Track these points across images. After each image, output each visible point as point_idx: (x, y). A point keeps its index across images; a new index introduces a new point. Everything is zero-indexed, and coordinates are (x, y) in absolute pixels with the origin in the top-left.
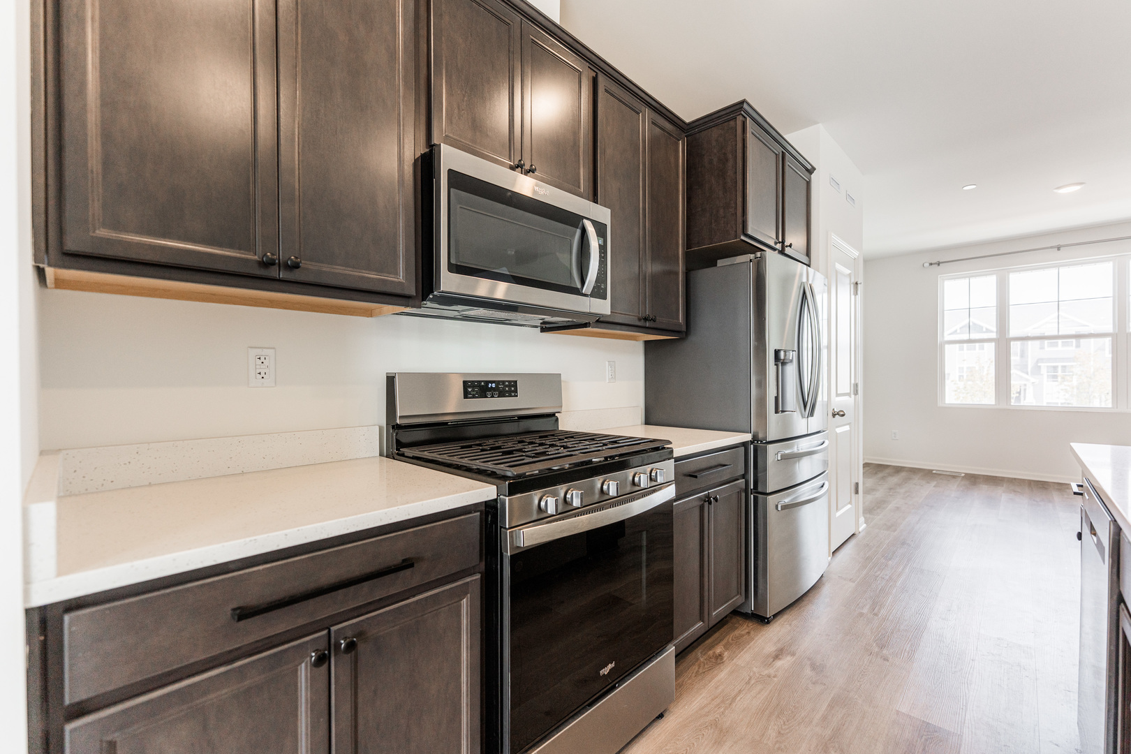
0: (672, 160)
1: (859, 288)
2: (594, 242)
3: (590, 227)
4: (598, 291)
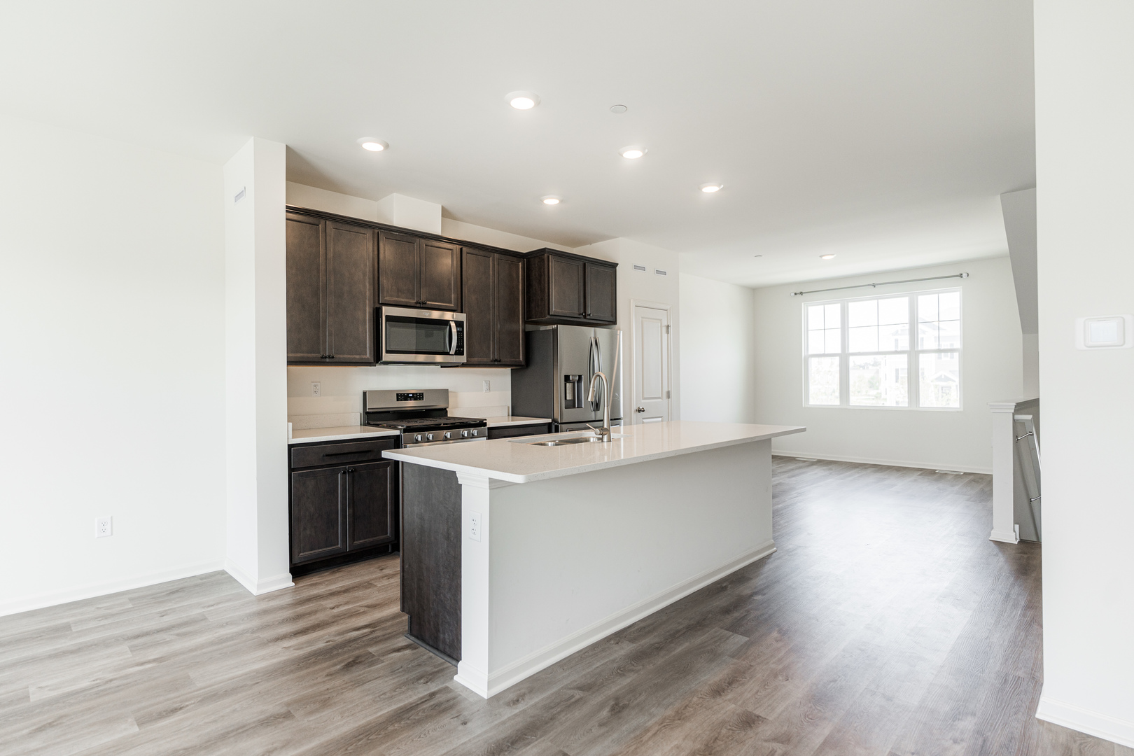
0: (515, 275)
1: (671, 329)
2: (454, 330)
3: (453, 324)
4: (459, 352)
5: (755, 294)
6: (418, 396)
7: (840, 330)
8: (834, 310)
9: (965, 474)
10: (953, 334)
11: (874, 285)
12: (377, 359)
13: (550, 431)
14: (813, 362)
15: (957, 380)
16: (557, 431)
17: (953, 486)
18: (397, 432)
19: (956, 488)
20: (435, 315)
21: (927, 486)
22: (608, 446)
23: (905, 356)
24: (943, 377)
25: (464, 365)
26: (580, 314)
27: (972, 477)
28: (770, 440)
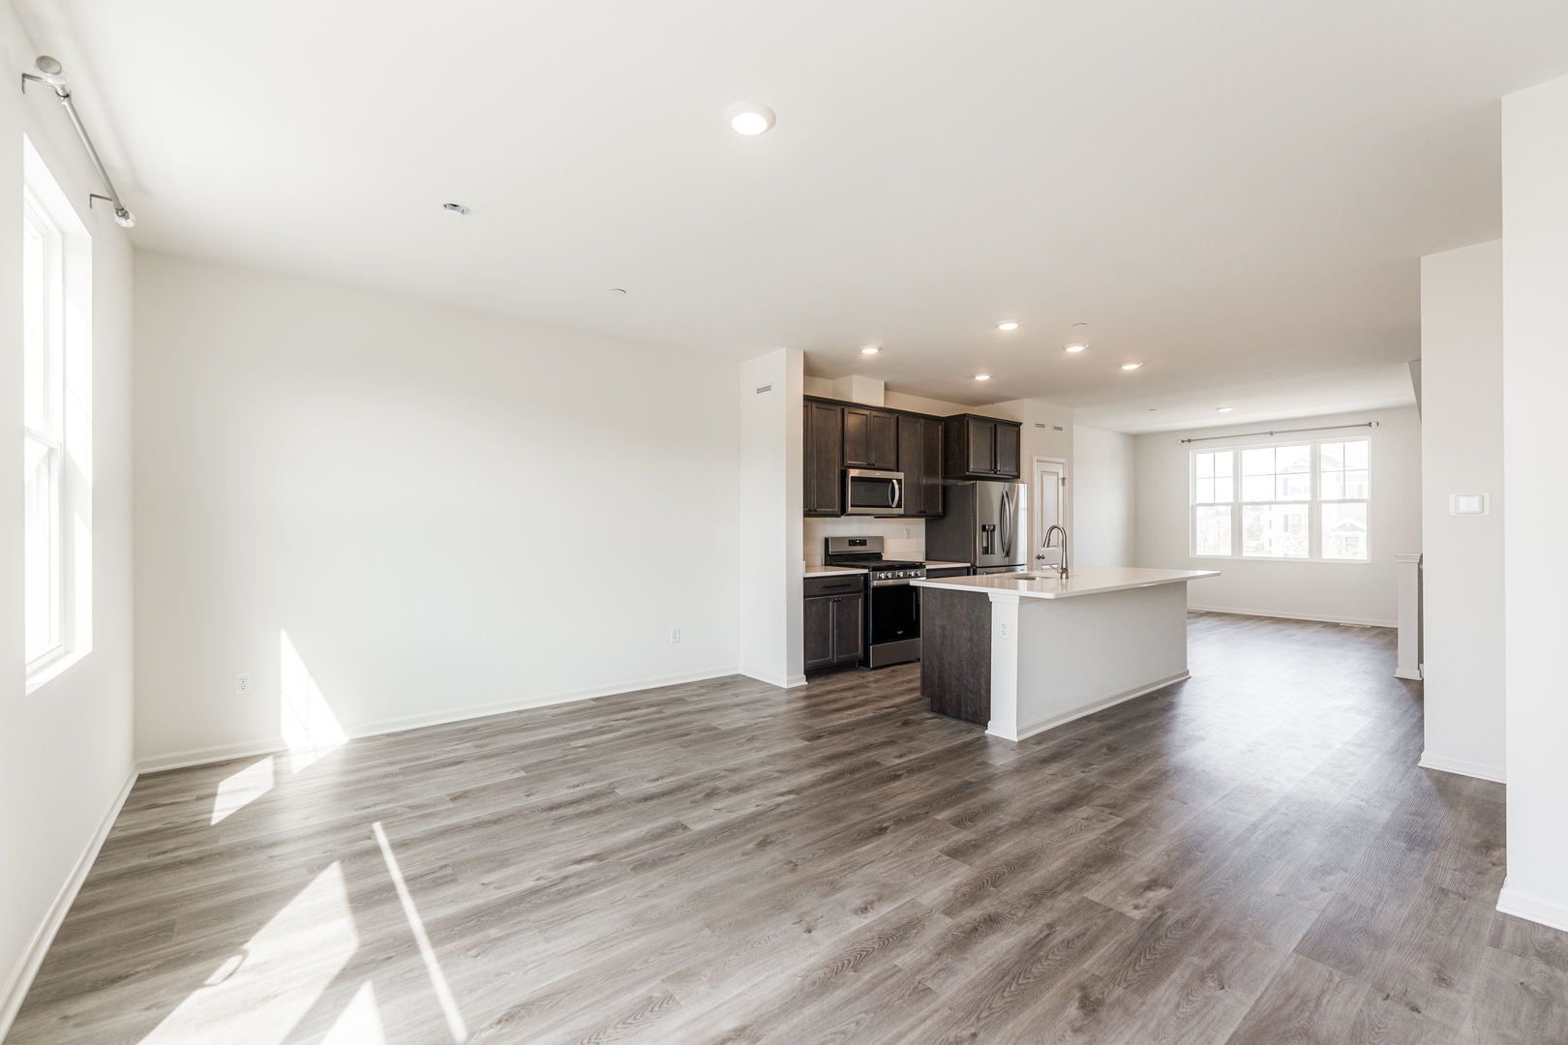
1: (1066, 481)
2: (896, 486)
3: (895, 481)
4: (899, 506)
5: (1136, 441)
6: (863, 542)
7: (1232, 479)
8: (1225, 458)
9: (1372, 627)
10: (1360, 484)
11: (1271, 433)
12: (843, 511)
13: (968, 574)
14: (1200, 511)
15: (1365, 528)
16: (975, 573)
17: (1359, 637)
18: (866, 571)
19: (1362, 639)
20: (878, 474)
21: (1329, 636)
22: (1067, 582)
23: (1307, 505)
24: (1348, 525)
25: (900, 516)
26: (991, 470)
27: (1380, 630)
28: (1185, 582)
